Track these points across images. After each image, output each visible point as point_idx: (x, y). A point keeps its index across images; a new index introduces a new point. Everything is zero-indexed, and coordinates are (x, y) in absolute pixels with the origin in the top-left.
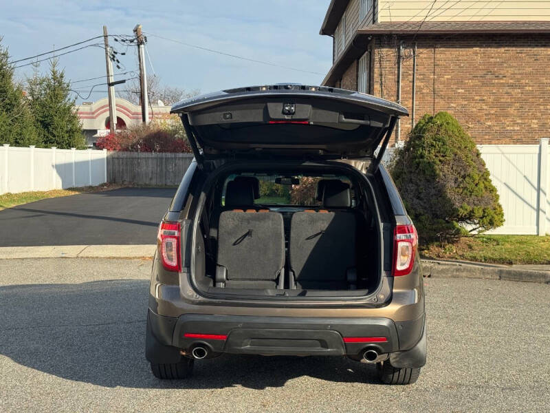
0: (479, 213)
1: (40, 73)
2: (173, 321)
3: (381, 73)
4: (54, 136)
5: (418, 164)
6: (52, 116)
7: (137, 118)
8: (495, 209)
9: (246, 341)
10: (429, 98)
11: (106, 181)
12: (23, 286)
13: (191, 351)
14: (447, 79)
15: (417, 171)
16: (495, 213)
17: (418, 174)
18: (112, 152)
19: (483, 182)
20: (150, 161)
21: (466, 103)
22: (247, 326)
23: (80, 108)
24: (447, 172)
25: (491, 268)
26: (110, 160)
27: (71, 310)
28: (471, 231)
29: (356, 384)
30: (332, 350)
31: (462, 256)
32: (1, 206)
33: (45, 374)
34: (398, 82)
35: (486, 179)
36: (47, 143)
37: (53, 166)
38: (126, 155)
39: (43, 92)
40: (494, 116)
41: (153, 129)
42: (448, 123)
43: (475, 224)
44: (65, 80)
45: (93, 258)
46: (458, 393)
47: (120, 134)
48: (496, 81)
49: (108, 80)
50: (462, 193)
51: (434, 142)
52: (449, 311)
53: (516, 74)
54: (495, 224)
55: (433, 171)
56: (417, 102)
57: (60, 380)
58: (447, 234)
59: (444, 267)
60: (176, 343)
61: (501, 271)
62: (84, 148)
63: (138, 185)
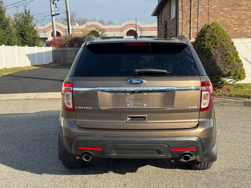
0: (233, 73)
1: (19, 11)
2: (71, 139)
3: (182, 5)
4: (27, 41)
5: (202, 49)
6: (25, 31)
7: (66, 32)
8: (241, 71)
9: (113, 151)
10: (206, 17)
11: (52, 62)
12: (5, 114)
13: (82, 157)
14: (215, 7)
15: (202, 53)
16: (241, 73)
17: (203, 54)
18: (54, 48)
19: (235, 58)
20: (72, 51)
21: (224, 19)
22: (113, 142)
23: (39, 27)
24: (217, 53)
25: (240, 101)
26: (54, 52)
27: (26, 127)
28: (229, 82)
29: (176, 170)
30: (163, 155)
31: (225, 94)
32: (1, 74)
33: (6, 166)
34: (191, 9)
35: (236, 56)
36: (23, 44)
37: (26, 55)
38: (61, 49)
39: (21, 20)
40: (238, 26)
41: (73, 36)
42: (217, 28)
43: (231, 78)
44: (31, 14)
45: (42, 99)
46: (235, 175)
47: (58, 39)
48: (239, 8)
49: (52, 13)
50: (225, 63)
51: (211, 38)
52: (222, 124)
53: (248, 4)
54: (241, 78)
55: (210, 52)
56: (200, 19)
57: (13, 170)
58: (217, 84)
59: (216, 100)
60: (73, 152)
61: (245, 102)
62: (41, 46)
63: (67, 63)
